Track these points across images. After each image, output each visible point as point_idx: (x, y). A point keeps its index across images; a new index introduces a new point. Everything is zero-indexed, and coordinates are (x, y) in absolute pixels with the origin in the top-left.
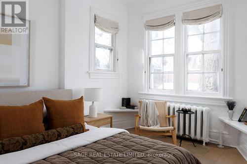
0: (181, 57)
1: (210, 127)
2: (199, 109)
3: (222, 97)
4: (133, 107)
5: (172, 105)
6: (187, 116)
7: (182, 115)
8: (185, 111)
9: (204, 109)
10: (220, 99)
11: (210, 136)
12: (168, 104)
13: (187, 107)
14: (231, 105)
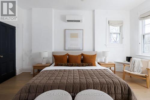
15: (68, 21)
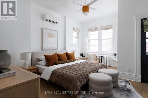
0: (100, 40)
1: (109, 61)
2: (106, 56)
3: (113, 52)
4: (84, 56)
5: (98, 55)
6: (102, 58)
7: (101, 58)
8: (102, 57)
9: (107, 56)
10: (112, 53)
11: (109, 64)
12: (96, 55)
13: (102, 56)
14: (115, 55)
15: (47, 20)
